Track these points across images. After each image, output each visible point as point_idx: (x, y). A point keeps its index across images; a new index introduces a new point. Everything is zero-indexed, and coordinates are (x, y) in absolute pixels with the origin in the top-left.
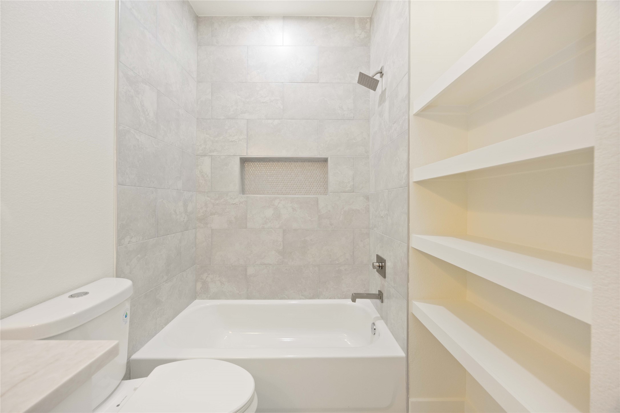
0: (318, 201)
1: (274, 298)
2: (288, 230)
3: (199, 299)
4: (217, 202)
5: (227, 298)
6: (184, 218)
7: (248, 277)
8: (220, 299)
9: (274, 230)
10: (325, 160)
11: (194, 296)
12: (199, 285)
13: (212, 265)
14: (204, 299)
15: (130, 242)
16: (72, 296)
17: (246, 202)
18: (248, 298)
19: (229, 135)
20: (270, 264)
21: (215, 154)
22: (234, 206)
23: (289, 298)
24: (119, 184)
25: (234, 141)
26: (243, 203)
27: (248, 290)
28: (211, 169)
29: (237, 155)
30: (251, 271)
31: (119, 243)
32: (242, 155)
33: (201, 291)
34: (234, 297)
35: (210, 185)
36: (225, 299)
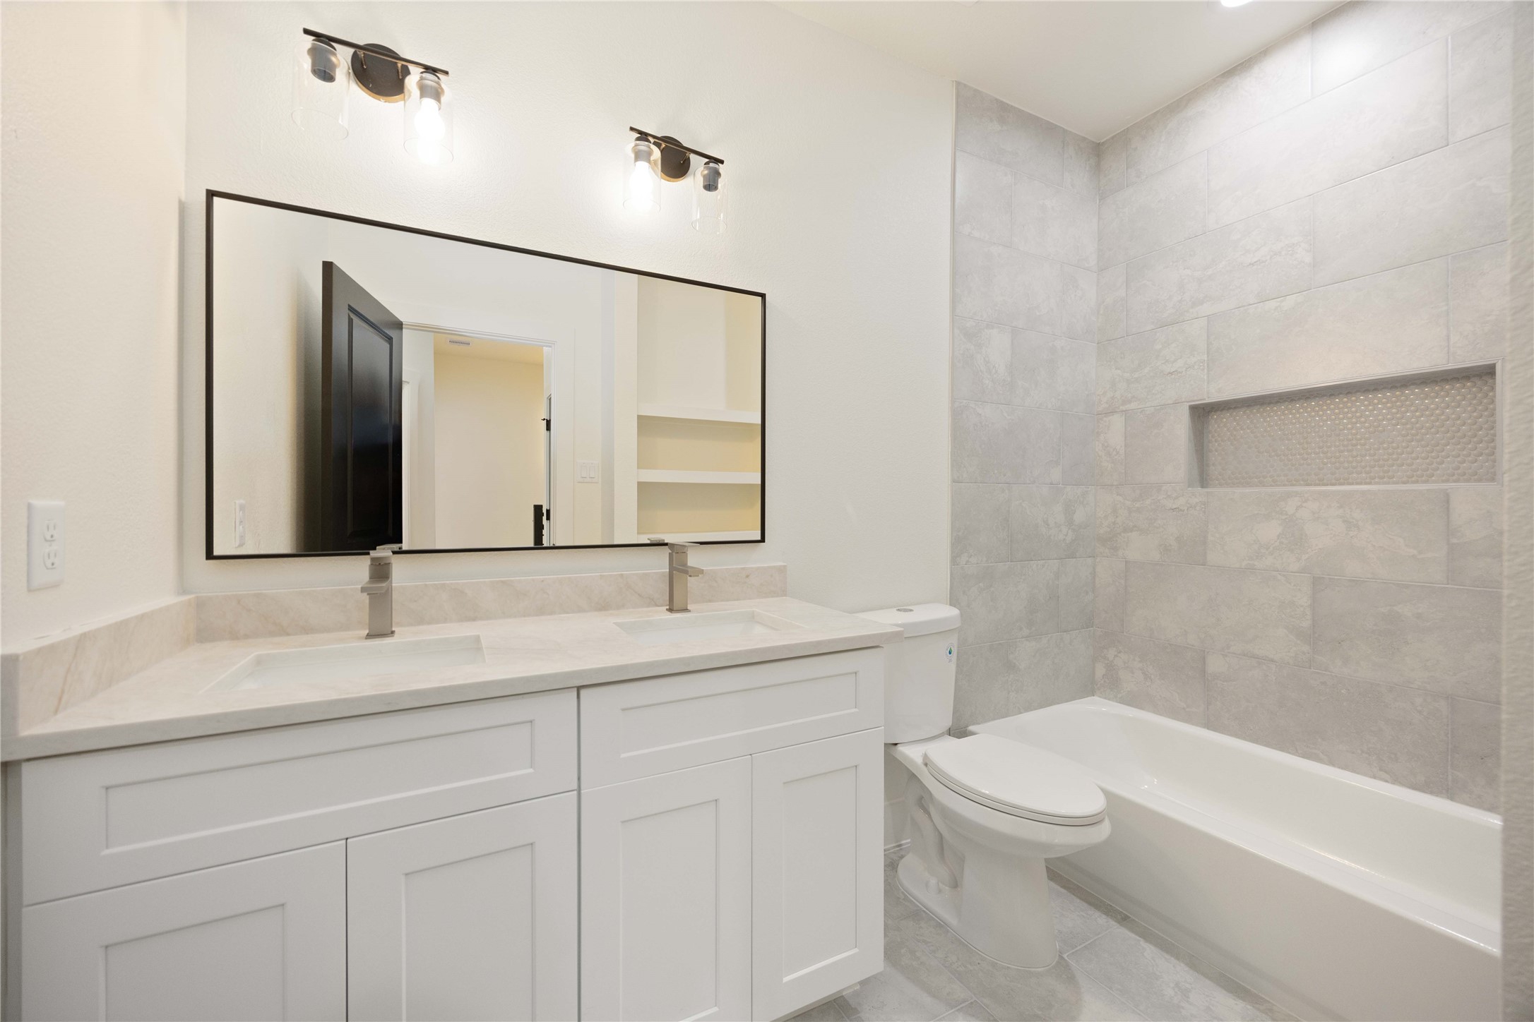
0: (1448, 502)
1: (1282, 749)
2: (1330, 579)
3: (1100, 697)
4: (1138, 505)
5: (1157, 710)
6: (1066, 535)
7: (1210, 678)
8: (1143, 709)
9: (1284, 576)
10: (1487, 373)
11: (1088, 688)
12: (1100, 670)
13: (1125, 634)
14: (1109, 700)
15: (968, 561)
16: (899, 610)
17: (1204, 505)
18: (1209, 725)
19: (1163, 362)
20: (1272, 661)
21: (1133, 406)
22: (1175, 513)
23: (1331, 763)
24: (954, 481)
25: (1176, 371)
26: (1198, 508)
27: (1208, 708)
28: (1125, 438)
29: (1183, 400)
30: (1216, 664)
31: (954, 561)
32: (1195, 398)
33: (1105, 681)
34: (1173, 713)
35: (1124, 471)
36: (1154, 712)
